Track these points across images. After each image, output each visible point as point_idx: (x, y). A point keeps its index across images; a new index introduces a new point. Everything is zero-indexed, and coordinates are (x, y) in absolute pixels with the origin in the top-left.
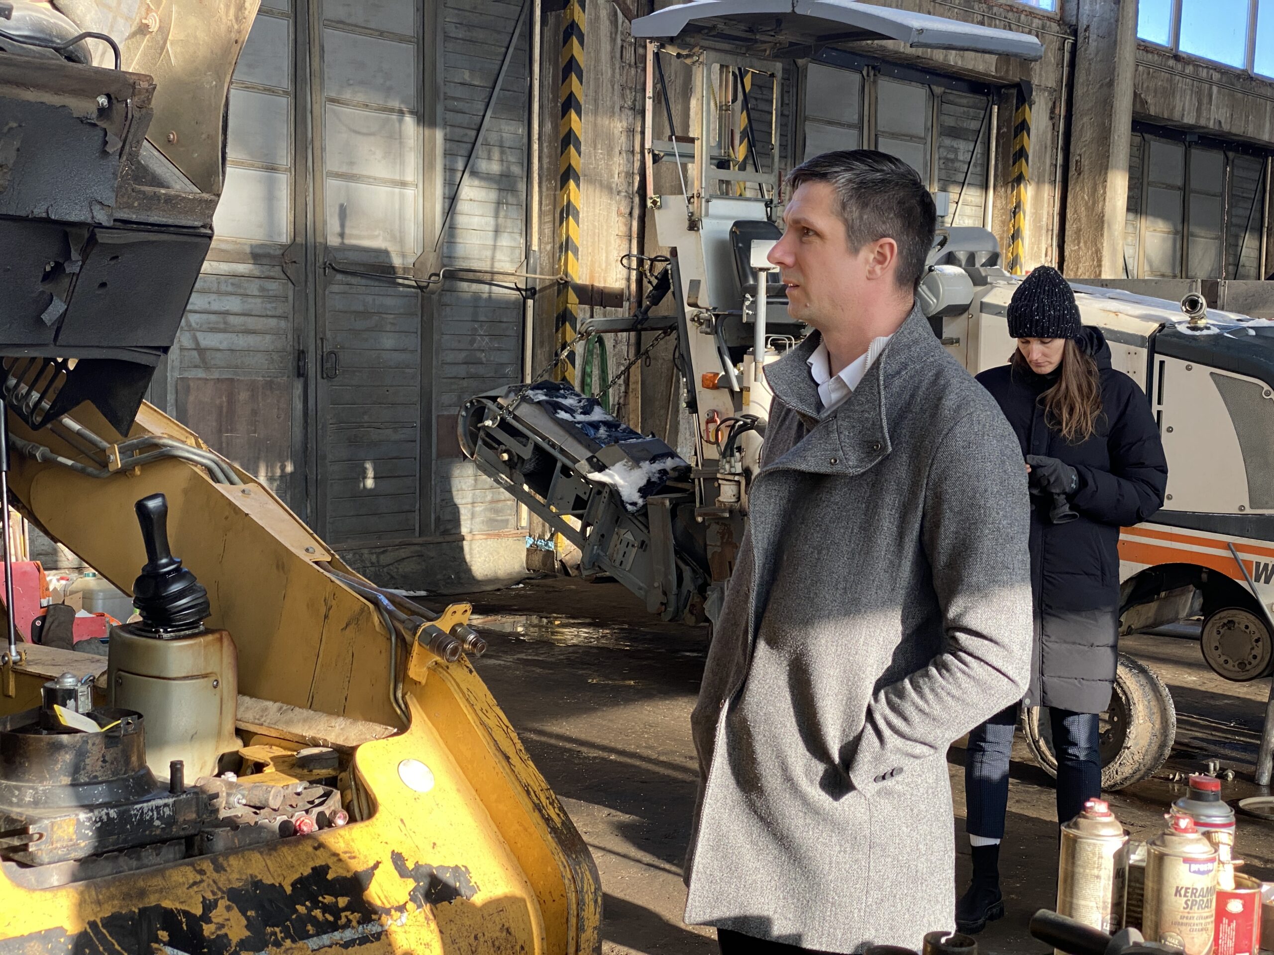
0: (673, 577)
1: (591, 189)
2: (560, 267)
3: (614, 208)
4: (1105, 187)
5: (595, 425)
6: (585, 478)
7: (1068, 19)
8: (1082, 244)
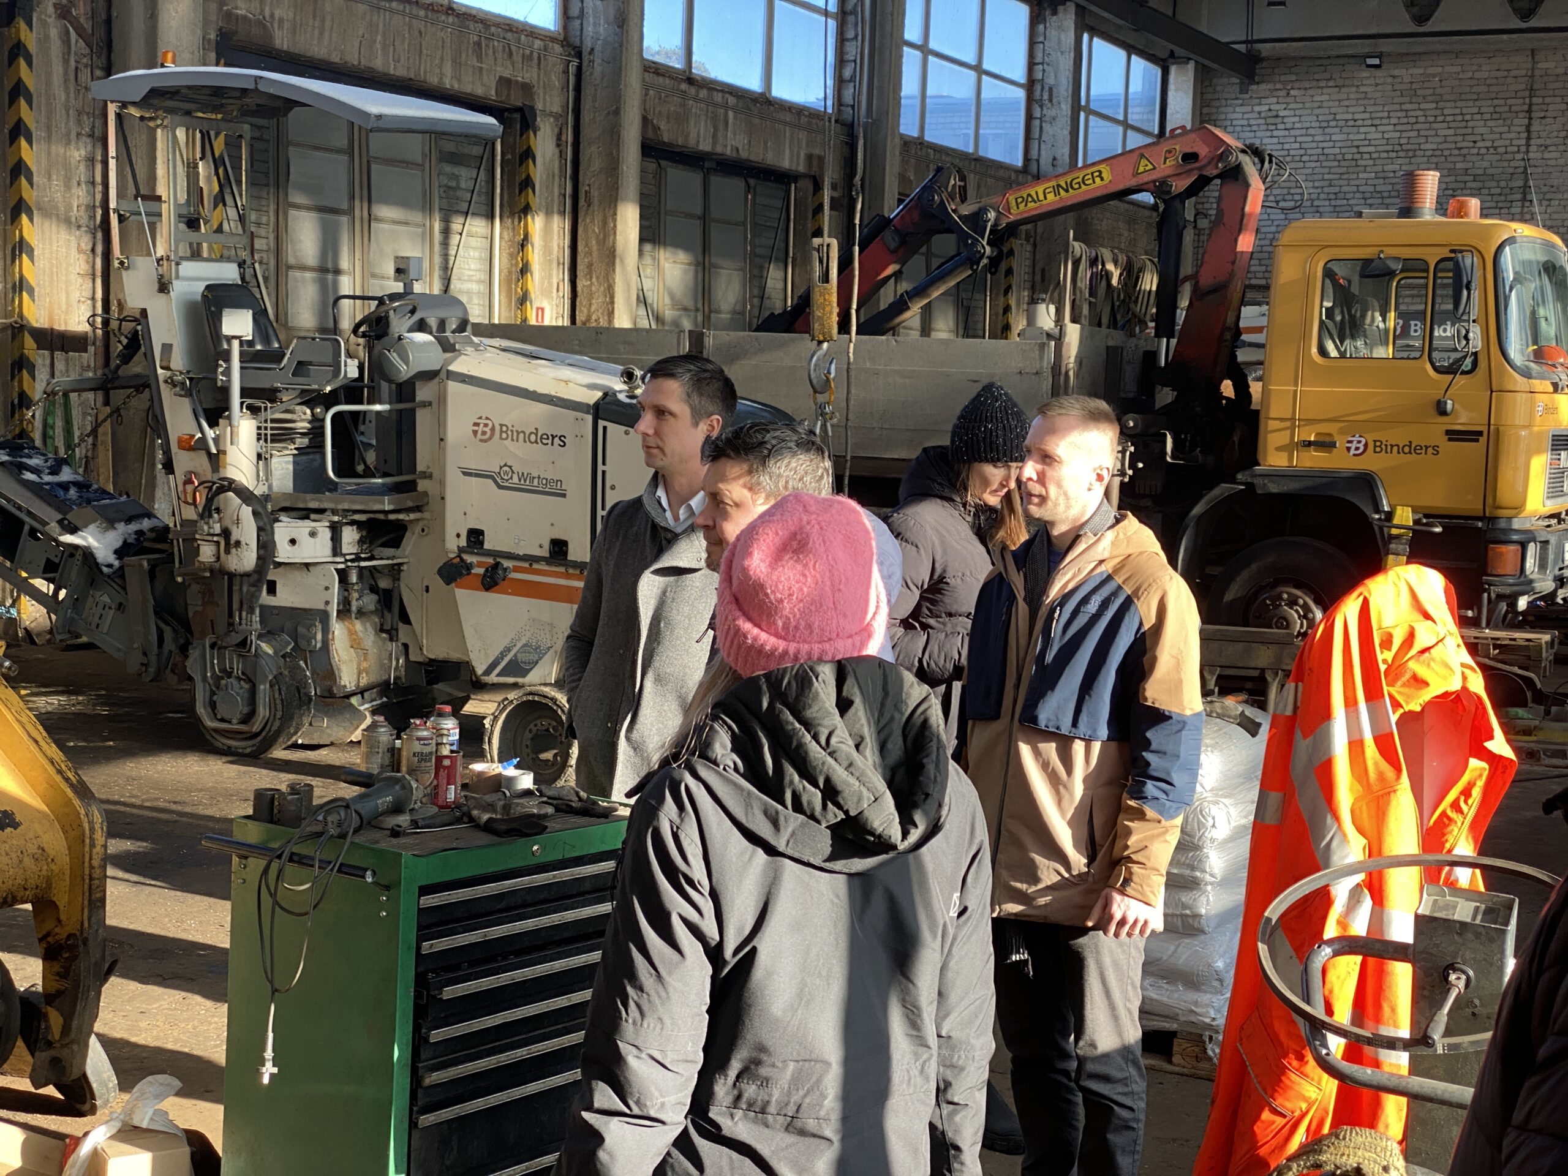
0: (154, 637)
1: (47, 224)
2: (14, 309)
3: (74, 244)
4: (615, 220)
5: (65, 486)
6: (56, 540)
7: (572, 40)
8: (594, 280)
